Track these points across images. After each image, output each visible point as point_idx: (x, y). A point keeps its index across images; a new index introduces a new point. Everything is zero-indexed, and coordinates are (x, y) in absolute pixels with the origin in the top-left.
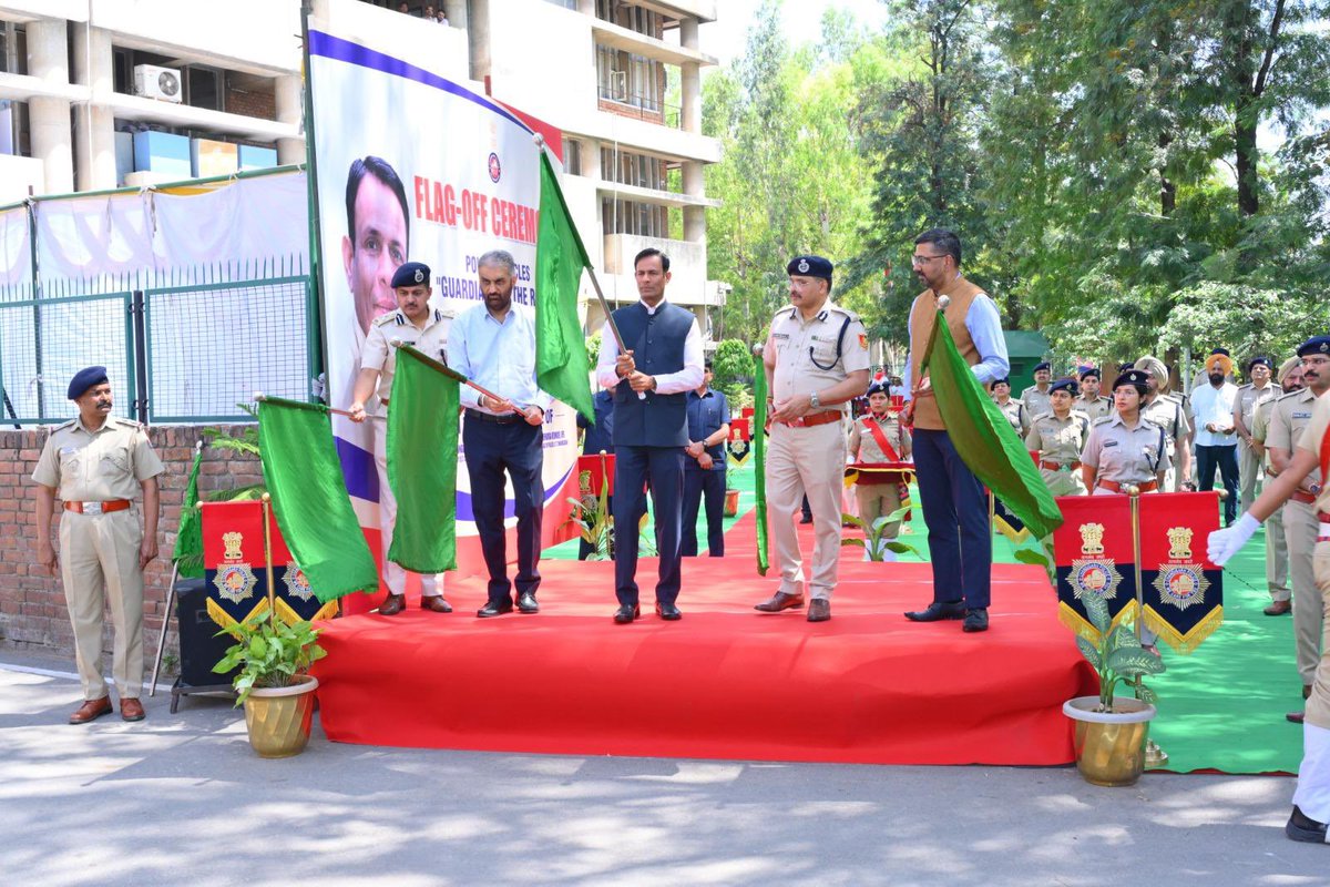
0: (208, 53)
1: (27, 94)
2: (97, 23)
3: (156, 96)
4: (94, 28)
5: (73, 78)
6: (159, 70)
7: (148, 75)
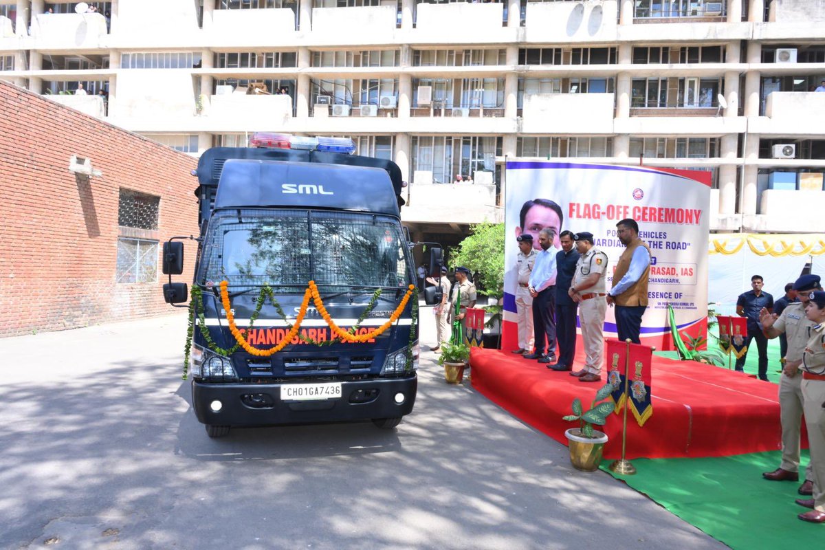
0: (810, 135)
1: (718, 165)
2: (749, 132)
3: (781, 157)
4: (749, 134)
5: (740, 155)
6: (783, 146)
7: (778, 149)
